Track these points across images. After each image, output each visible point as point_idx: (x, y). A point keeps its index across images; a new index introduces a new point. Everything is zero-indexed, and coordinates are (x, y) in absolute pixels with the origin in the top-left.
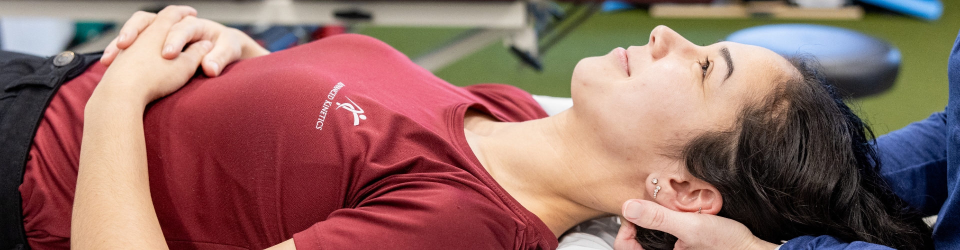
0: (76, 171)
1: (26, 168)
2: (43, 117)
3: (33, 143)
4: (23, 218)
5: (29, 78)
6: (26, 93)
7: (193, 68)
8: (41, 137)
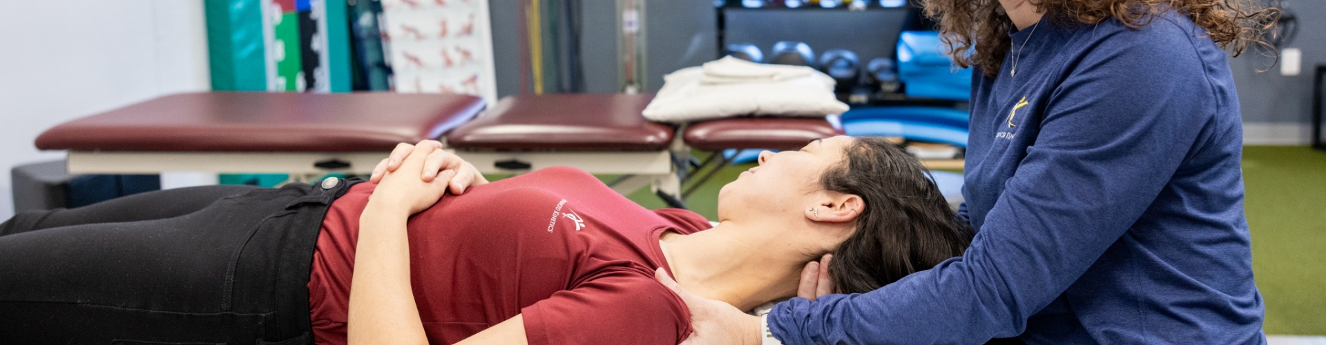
0: (352, 270)
1: (311, 268)
2: (322, 226)
3: (316, 248)
4: (309, 308)
5: (306, 198)
6: (305, 210)
7: (443, 190)
8: (323, 241)
